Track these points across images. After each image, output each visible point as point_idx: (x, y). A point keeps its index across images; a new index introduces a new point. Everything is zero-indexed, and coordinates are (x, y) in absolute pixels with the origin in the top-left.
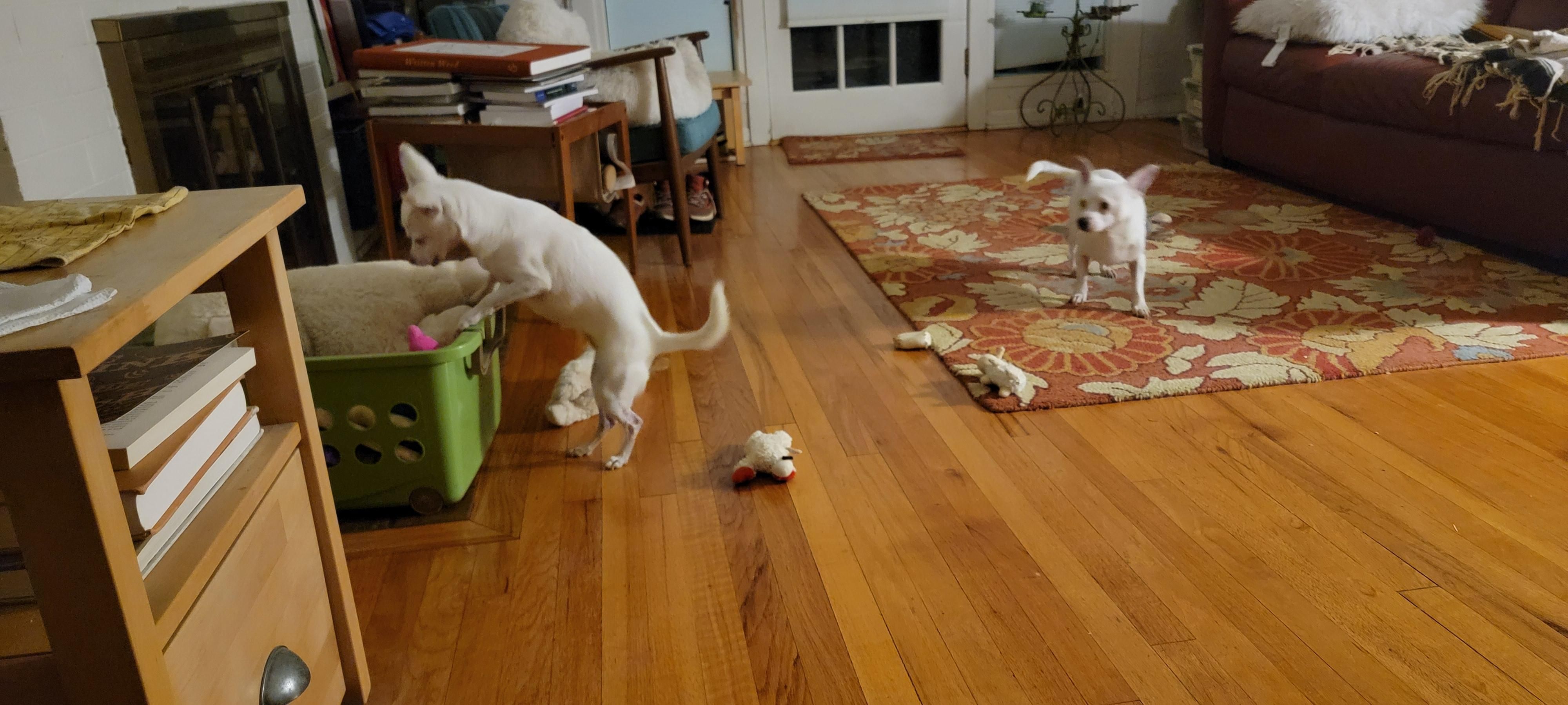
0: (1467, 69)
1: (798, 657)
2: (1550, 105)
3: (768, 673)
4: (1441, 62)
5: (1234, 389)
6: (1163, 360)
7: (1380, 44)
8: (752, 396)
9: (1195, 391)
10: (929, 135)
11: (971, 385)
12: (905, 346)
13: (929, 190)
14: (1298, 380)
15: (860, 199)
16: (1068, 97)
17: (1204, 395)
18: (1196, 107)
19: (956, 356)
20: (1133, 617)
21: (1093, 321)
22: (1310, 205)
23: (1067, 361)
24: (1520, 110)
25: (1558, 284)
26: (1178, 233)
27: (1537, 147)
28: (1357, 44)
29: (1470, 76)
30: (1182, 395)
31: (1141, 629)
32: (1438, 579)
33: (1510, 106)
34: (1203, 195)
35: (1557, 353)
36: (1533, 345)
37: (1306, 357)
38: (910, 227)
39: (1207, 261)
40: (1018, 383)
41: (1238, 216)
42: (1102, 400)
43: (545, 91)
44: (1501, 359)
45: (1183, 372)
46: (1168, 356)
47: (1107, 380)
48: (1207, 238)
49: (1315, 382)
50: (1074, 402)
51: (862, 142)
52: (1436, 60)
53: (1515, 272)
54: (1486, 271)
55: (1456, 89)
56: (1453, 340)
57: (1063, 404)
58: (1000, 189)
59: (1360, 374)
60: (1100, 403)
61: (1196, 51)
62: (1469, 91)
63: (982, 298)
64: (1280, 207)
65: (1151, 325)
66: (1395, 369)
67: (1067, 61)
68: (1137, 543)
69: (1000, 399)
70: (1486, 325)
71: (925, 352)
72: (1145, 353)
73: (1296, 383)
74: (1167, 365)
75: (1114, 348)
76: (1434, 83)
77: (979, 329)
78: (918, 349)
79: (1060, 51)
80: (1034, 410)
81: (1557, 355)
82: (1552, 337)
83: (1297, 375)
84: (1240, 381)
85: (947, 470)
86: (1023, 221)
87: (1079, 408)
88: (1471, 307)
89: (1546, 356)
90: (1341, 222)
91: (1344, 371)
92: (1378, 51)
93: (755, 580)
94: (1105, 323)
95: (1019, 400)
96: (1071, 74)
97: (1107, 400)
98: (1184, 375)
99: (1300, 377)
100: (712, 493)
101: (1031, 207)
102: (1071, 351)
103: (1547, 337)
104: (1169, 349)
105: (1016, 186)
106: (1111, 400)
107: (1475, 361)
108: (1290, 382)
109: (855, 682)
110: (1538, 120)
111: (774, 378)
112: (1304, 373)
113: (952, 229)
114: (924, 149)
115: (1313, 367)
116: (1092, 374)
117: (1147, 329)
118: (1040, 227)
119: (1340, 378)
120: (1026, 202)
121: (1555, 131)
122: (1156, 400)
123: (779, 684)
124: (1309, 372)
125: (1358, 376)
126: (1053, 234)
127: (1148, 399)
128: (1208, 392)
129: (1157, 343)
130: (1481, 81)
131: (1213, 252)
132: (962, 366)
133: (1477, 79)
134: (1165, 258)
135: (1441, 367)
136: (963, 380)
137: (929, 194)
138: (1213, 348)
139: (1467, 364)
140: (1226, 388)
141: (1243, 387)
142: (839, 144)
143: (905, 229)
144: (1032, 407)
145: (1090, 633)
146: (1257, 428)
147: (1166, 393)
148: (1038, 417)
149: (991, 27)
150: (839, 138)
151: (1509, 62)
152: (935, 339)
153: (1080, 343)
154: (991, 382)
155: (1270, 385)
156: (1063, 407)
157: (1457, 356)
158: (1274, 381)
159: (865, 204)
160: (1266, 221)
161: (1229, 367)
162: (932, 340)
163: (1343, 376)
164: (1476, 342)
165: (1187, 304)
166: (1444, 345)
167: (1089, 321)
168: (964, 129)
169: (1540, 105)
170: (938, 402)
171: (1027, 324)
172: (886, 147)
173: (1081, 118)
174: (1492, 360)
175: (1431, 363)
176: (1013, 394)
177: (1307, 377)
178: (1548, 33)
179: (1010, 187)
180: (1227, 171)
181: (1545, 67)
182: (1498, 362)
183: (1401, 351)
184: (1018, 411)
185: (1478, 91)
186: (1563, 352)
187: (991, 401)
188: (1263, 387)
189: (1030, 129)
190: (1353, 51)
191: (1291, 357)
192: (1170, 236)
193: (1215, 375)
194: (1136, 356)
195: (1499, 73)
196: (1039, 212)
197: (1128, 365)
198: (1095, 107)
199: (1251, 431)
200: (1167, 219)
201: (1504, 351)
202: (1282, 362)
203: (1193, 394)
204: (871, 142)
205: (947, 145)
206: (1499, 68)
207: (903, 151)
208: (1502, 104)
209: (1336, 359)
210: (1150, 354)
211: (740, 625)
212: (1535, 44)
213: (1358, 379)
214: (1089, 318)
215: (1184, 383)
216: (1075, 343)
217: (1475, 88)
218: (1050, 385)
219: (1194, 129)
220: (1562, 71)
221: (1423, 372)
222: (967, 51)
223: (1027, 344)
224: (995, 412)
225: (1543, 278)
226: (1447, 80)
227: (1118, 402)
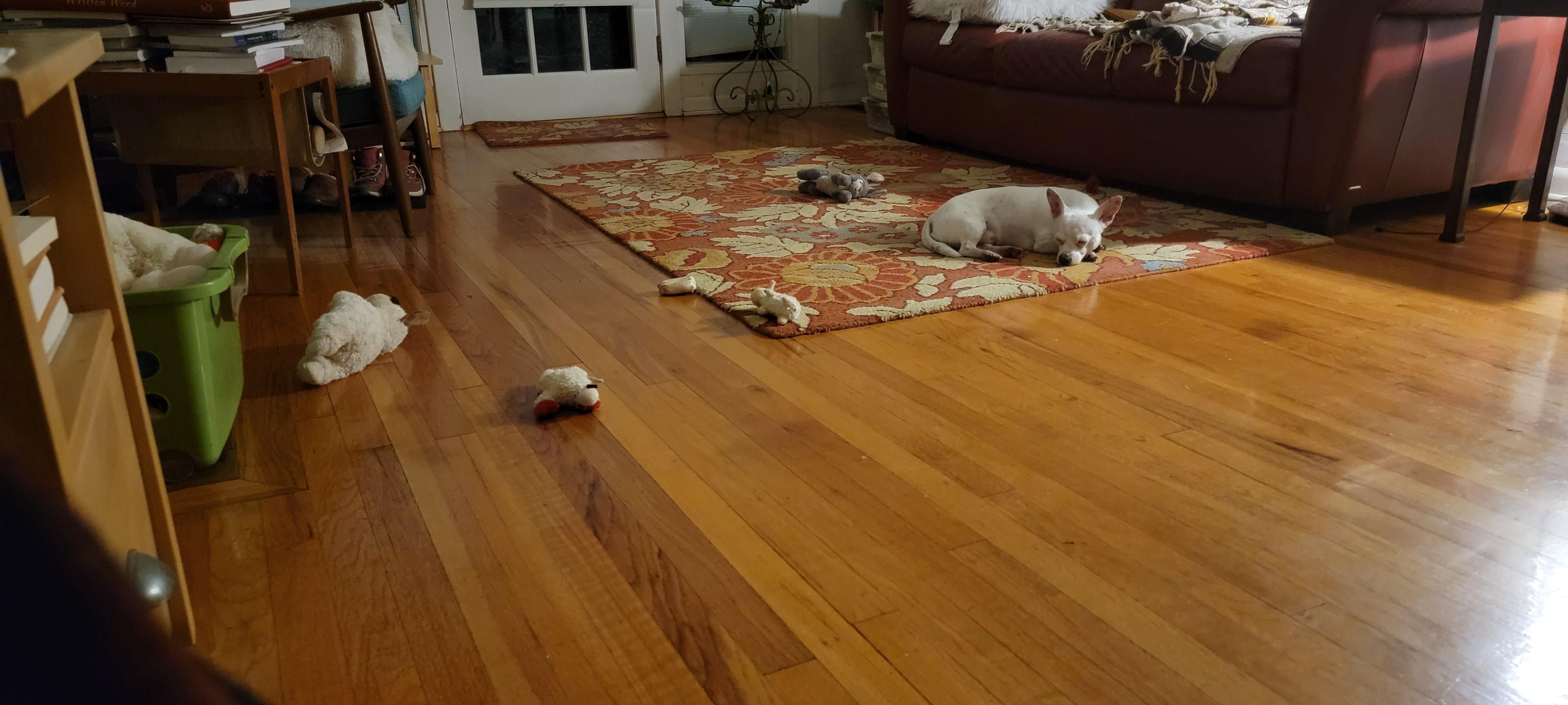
0: (1116, 36)
1: (660, 551)
2: (1185, 62)
3: (635, 568)
4: (1092, 34)
5: (979, 305)
6: (913, 286)
7: (1036, 24)
8: (526, 343)
9: (948, 308)
10: (629, 120)
11: (747, 318)
12: (671, 291)
13: (645, 165)
14: (1029, 294)
15: (578, 174)
16: (758, 84)
17: (955, 312)
18: (879, 89)
19: (725, 296)
20: (957, 479)
21: (840, 261)
22: (993, 168)
23: (829, 292)
24: (1161, 69)
25: (1201, 215)
26: (890, 192)
27: (1178, 99)
28: (1018, 24)
29: (1120, 41)
30: (937, 312)
31: (967, 487)
32: (1186, 423)
33: (1154, 66)
34: (900, 163)
35: (1218, 261)
36: (1199, 257)
37: (1029, 277)
38: (638, 195)
39: (922, 212)
40: (795, 310)
41: (935, 177)
42: (870, 321)
43: (246, 37)
44: (1178, 269)
45: (933, 295)
46: (915, 284)
47: (870, 305)
48: (915, 195)
49: (1042, 295)
50: (847, 324)
51: (562, 126)
52: (1088, 33)
53: (1167, 208)
54: (1145, 209)
55: (1108, 55)
56: (1139, 258)
57: (838, 326)
58: (715, 162)
59: (1076, 286)
60: (870, 324)
61: (875, 37)
62: (1119, 55)
63: (732, 249)
64: (968, 169)
65: (892, 261)
66: (1101, 281)
67: (755, 51)
68: (941, 425)
69: (779, 326)
70: (1159, 246)
71: (691, 296)
72: (895, 283)
73: (1028, 296)
74: (918, 291)
75: (867, 281)
76: (1089, 50)
77: (738, 274)
78: (684, 294)
79: (747, 40)
80: (812, 334)
81: (1218, 264)
82: (1210, 250)
83: (1027, 289)
84: (983, 298)
85: (749, 387)
86: (746, 188)
87: (852, 329)
88: (1143, 234)
89: (1210, 265)
90: (1021, 179)
91: (1064, 285)
92: (1035, 29)
93: (591, 494)
94: (851, 262)
95: (798, 326)
96: (759, 62)
97: (875, 321)
98: (933, 297)
99: (1030, 292)
100: (516, 428)
101: (750, 176)
102: (829, 286)
103: (1207, 251)
104: (915, 279)
105: (729, 160)
106: (879, 320)
107: (1160, 271)
108: (1023, 297)
109: (725, 562)
110: (1177, 76)
111: (545, 328)
112: (1033, 288)
113: (680, 196)
114: (627, 132)
115: (1038, 283)
116: (855, 301)
117: (890, 265)
118: (764, 192)
119: (1061, 290)
120: (744, 172)
121: (1191, 85)
122: (917, 318)
123: (650, 574)
124: (1036, 287)
125: (1075, 288)
126: (779, 197)
127: (909, 317)
128: (958, 309)
129: (902, 274)
130: (1128, 46)
131: (924, 205)
132: (733, 304)
133: (1125, 45)
134: (885, 211)
135: (1136, 277)
136: (738, 315)
137: (647, 168)
138: (950, 276)
139: (1154, 274)
140: (972, 304)
141: (986, 303)
142: (538, 129)
143: (634, 196)
144: (810, 331)
145: (926, 496)
146: (1009, 332)
147: (924, 311)
148: (818, 339)
149: (680, 14)
150: (537, 123)
151: (1149, 29)
152: (698, 284)
153: (836, 279)
154: (768, 312)
155: (1007, 300)
156: (838, 329)
157: (1146, 268)
158: (1010, 296)
159: (584, 178)
160: (960, 180)
161: (970, 288)
162: (697, 284)
163: (1063, 289)
164: (1155, 258)
165: (917, 244)
166: (1132, 261)
167: (836, 262)
168: (661, 115)
169: (1178, 63)
170: (720, 334)
171: (782, 267)
172: (589, 131)
173: (771, 104)
174: (1172, 270)
175: (1128, 275)
176: (790, 322)
177: (1036, 291)
178: (1177, 4)
179: (723, 161)
180: (914, 144)
181: (1179, 32)
182: (1176, 271)
183: (1102, 268)
184: (798, 335)
185: (1126, 55)
186: (1222, 261)
187: (771, 328)
188: (1002, 301)
189: (725, 115)
190: (1016, 30)
191: (1017, 278)
192: (884, 193)
193: (960, 295)
194: (889, 285)
195: (1142, 39)
196: (759, 179)
197: (884, 292)
198: (784, 94)
199: (1004, 334)
200: (880, 178)
201: (1179, 262)
202: (1012, 281)
203: (946, 311)
204: (570, 126)
205: (648, 128)
206: (1141, 34)
207: (608, 134)
208: (1147, 64)
209: (1054, 277)
210: (899, 283)
211: (589, 532)
212: (1167, 14)
213: (1075, 290)
214: (836, 259)
215: (937, 302)
216: (831, 279)
217: (1123, 53)
218: (820, 312)
219: (879, 109)
220: (1192, 34)
221: (1122, 282)
222: (659, 38)
223: (788, 283)
224: (778, 338)
225: (1189, 211)
226: (1100, 47)
227: (885, 322)
